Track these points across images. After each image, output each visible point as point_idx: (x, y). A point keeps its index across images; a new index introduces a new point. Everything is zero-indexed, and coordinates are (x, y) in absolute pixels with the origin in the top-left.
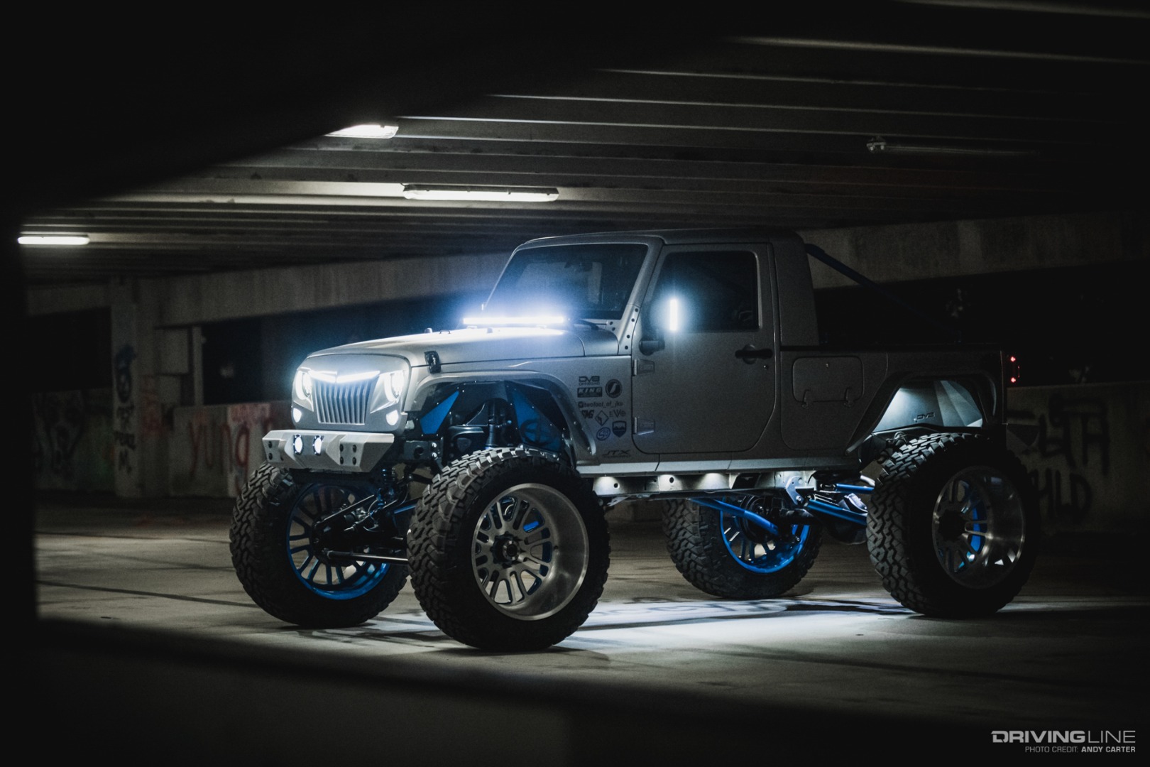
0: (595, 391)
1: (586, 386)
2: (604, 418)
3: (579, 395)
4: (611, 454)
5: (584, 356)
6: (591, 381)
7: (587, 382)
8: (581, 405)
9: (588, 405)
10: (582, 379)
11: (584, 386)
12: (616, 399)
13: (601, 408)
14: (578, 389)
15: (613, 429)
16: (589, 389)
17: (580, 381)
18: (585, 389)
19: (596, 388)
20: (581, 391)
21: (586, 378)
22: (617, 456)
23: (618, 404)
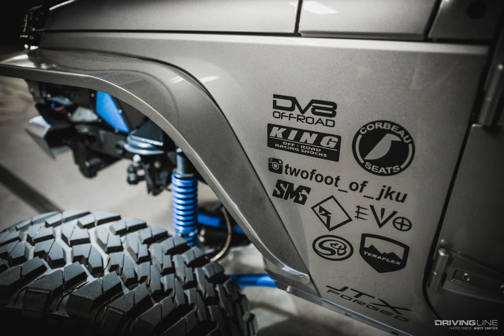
0: (318, 142)
1: (293, 123)
2: (337, 217)
3: (272, 142)
4: (352, 294)
5: (296, 34)
6: (309, 113)
7: (297, 112)
8: (275, 166)
9: (295, 172)
10: (280, 102)
11: (285, 122)
12: (388, 181)
13: (331, 190)
14: (270, 127)
15: (362, 249)
16: (301, 132)
17: (275, 106)
18: (289, 130)
19: (321, 136)
20: (277, 133)
21: (294, 100)
22: (361, 303)
23: (388, 193)
